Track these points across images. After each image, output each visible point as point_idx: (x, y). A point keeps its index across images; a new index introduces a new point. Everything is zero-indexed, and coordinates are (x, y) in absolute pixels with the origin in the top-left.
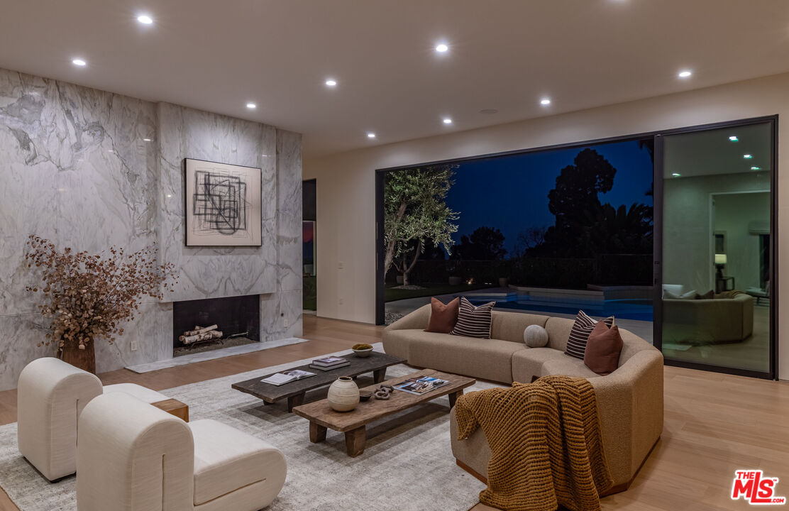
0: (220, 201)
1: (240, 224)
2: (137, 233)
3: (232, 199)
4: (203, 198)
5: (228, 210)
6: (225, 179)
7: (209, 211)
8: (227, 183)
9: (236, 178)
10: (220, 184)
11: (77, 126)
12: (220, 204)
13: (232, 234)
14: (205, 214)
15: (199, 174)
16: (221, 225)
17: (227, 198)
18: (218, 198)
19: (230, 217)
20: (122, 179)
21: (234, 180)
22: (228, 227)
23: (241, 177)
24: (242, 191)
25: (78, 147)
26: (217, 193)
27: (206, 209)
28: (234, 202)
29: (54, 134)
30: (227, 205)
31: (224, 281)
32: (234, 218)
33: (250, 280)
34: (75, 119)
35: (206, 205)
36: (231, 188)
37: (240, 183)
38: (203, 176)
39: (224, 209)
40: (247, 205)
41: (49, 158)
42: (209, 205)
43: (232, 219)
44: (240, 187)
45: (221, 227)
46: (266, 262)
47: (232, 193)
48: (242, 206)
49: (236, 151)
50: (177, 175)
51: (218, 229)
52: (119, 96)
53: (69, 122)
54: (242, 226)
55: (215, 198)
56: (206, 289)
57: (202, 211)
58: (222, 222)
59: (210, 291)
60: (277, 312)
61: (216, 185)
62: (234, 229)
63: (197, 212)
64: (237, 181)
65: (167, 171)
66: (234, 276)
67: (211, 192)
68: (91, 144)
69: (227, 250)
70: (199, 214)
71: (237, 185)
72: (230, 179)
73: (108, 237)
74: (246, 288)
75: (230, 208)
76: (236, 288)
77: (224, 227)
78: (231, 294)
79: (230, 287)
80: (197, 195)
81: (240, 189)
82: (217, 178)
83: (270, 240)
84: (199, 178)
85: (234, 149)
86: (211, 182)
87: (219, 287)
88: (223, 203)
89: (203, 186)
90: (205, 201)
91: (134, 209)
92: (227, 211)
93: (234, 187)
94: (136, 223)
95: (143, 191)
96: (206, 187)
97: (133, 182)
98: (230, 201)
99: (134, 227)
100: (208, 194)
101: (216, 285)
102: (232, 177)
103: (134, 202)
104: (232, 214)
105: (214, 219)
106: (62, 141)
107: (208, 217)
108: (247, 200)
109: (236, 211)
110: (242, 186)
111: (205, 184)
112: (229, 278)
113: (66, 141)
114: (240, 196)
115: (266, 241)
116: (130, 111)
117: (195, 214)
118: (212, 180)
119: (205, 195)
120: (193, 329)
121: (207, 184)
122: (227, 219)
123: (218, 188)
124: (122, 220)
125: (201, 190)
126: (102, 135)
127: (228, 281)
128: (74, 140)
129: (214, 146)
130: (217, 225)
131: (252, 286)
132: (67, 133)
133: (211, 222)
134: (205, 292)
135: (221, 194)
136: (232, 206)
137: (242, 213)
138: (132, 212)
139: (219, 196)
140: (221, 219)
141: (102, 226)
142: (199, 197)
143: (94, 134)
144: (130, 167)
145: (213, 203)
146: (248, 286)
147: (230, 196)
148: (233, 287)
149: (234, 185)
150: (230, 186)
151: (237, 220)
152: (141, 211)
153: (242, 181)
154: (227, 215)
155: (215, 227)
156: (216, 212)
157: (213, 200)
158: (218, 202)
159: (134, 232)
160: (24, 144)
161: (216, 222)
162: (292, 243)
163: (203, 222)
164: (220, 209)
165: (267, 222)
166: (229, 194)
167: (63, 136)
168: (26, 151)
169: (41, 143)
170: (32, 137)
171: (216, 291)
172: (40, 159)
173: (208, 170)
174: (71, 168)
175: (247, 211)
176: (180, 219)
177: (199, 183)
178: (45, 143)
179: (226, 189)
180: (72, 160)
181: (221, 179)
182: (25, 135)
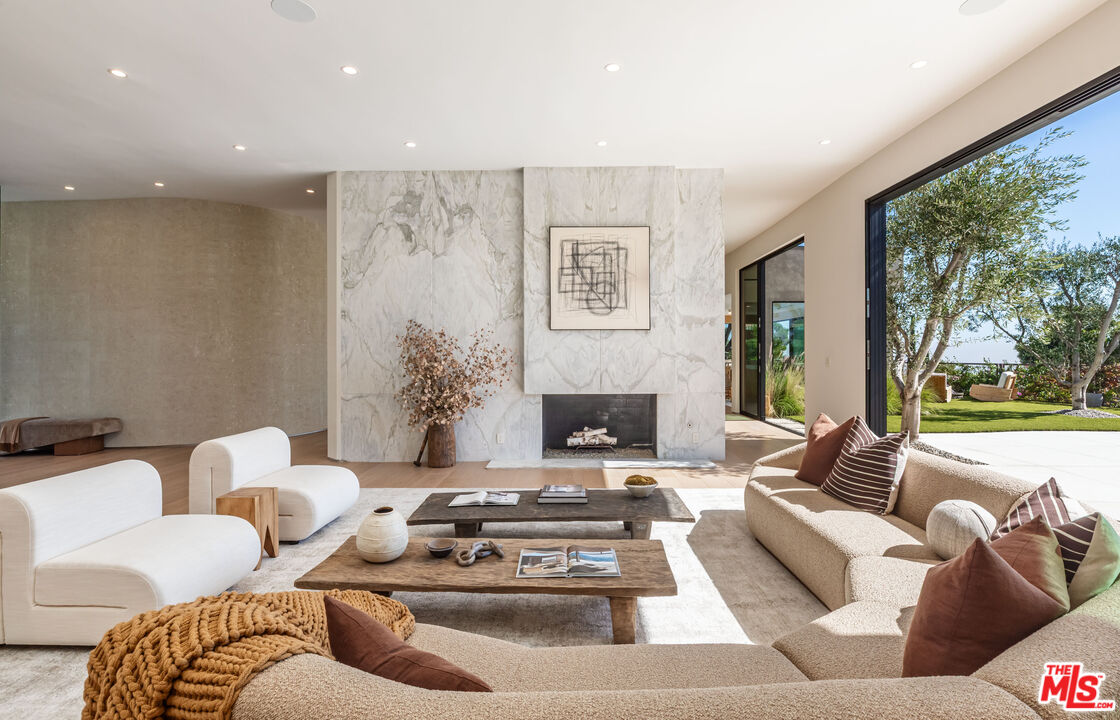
0: (592, 273)
1: (618, 301)
2: (504, 317)
3: (608, 270)
4: (570, 271)
5: (602, 284)
6: (599, 245)
7: (577, 287)
8: (601, 251)
9: (613, 243)
10: (592, 253)
11: (449, 212)
12: (592, 278)
13: (608, 314)
14: (573, 291)
15: (565, 243)
17: (601, 270)
18: (589, 270)
19: (604, 293)
20: (489, 259)
21: (610, 246)
22: (603, 305)
23: (619, 241)
24: (622, 258)
25: (450, 232)
26: (588, 265)
27: (573, 284)
28: (611, 273)
29: (431, 222)
30: (601, 278)
31: (598, 373)
32: (610, 293)
33: (636, 373)
34: (448, 205)
35: (573, 281)
36: (607, 257)
37: (618, 249)
38: (570, 246)
39: (597, 284)
40: (628, 276)
41: (426, 247)
42: (578, 279)
43: (607, 296)
44: (618, 253)
45: (592, 305)
46: (659, 351)
47: (608, 262)
48: (622, 277)
49: (616, 208)
50: (541, 246)
51: (589, 308)
52: (486, 172)
53: (443, 210)
54: (622, 304)
55: (585, 270)
56: (576, 383)
57: (569, 288)
58: (595, 300)
59: (581, 384)
60: (682, 421)
61: (587, 255)
62: (611, 308)
63: (562, 289)
64: (615, 246)
65: (531, 245)
66: (612, 368)
67: (580, 264)
68: (461, 227)
69: (604, 334)
70: (565, 292)
71: (614, 253)
72: (606, 246)
73: (477, 320)
74: (629, 384)
75: (605, 282)
76: (616, 384)
77: (596, 306)
78: (608, 390)
79: (607, 381)
80: (562, 268)
81: (618, 257)
82: (587, 246)
83: (666, 320)
84: (565, 248)
85: (613, 207)
86: (580, 252)
87: (592, 380)
88: (595, 276)
89: (570, 257)
90: (573, 275)
91: (501, 291)
92: (601, 286)
93: (611, 255)
94: (503, 306)
95: (510, 272)
96: (574, 258)
97: (499, 262)
98: (605, 273)
99: (500, 310)
100: (576, 266)
101: (587, 379)
102: (608, 243)
103: (500, 283)
104: (608, 290)
105: (584, 296)
106: (436, 229)
107: (577, 295)
108: (628, 269)
109: (613, 285)
110: (622, 252)
111: (573, 255)
112: (606, 371)
113: (440, 229)
114: (618, 266)
115: (660, 323)
116: (497, 185)
117: (560, 292)
118: (582, 249)
119: (573, 268)
120: (582, 430)
121: (575, 255)
122: (601, 296)
123: (589, 257)
124: (489, 304)
125: (568, 262)
126: (471, 217)
127: (605, 374)
128: (447, 226)
129: (587, 207)
130: (588, 303)
131: (638, 383)
132: (441, 220)
133: (579, 300)
134: (575, 386)
135: (593, 265)
136: (608, 279)
137: (621, 287)
138: (499, 294)
139: (591, 268)
140: (592, 296)
142: (566, 271)
143: (463, 217)
144: (496, 245)
145: (583, 277)
146: (633, 381)
147: (604, 267)
148: (612, 381)
149: (610, 252)
150: (605, 254)
151: (614, 296)
152: (508, 292)
153: (621, 246)
154: (601, 290)
155: (585, 306)
156: (587, 288)
157: (582, 273)
158: (588, 276)
159: (501, 315)
160: (408, 236)
161: (587, 300)
162: (706, 326)
163: (569, 300)
164: (592, 284)
165: (662, 297)
166: (604, 264)
167: (437, 223)
168: (409, 244)
169: (420, 233)
170: (413, 228)
171: (588, 385)
172: (420, 247)
173: (576, 238)
174: (444, 253)
175: (628, 284)
176: (543, 299)
177: (565, 254)
178: (423, 232)
179: (600, 258)
180: (445, 247)
181: (593, 247)
182: (409, 227)
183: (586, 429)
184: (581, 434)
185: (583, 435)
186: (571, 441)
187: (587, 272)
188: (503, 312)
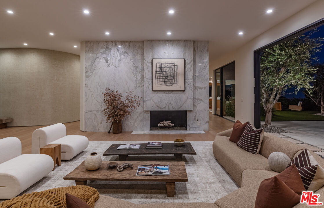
0: (166, 73)
1: (174, 82)
2: (138, 86)
3: (171, 72)
4: (159, 72)
5: (169, 77)
6: (168, 64)
7: (161, 77)
8: (169, 66)
9: (173, 64)
10: (166, 67)
11: (120, 54)
13: (171, 86)
14: (160, 79)
15: (157, 64)
16: (166, 83)
17: (169, 72)
18: (165, 72)
19: (170, 79)
20: (133, 68)
21: (172, 65)
22: (169, 83)
23: (175, 63)
24: (176, 69)
25: (120, 60)
26: (165, 70)
27: (160, 76)
28: (172, 73)
29: (114, 57)
30: (169, 74)
31: (168, 104)
32: (172, 79)
33: (180, 104)
34: (120, 51)
35: (160, 75)
36: (171, 68)
37: (174, 65)
38: (159, 65)
39: (168, 76)
40: (178, 74)
41: (113, 65)
42: (161, 75)
43: (171, 80)
46: (188, 97)
47: (171, 70)
48: (176, 74)
49: (174, 53)
50: (150, 65)
51: (165, 84)
52: (132, 41)
53: (118, 53)
54: (176, 82)
55: (164, 72)
56: (161, 107)
57: (159, 78)
58: (167, 81)
59: (163, 107)
60: (195, 119)
61: (164, 67)
62: (172, 84)
63: (156, 78)
64: (173, 65)
65: (146, 64)
66: (172, 102)
67: (162, 70)
68: (124, 59)
69: (170, 92)
70: (157, 79)
71: (173, 67)
72: (170, 64)
73: (129, 88)
74: (178, 107)
75: (170, 76)
76: (174, 107)
77: (167, 83)
78: (171, 109)
79: (171, 106)
80: (156, 72)
81: (174, 68)
83: (190, 88)
84: (157, 65)
85: (173, 52)
86: (162, 66)
87: (166, 106)
88: (167, 74)
89: (159, 68)
90: (160, 74)
91: (137, 78)
94: (137, 83)
95: (140, 72)
96: (160, 68)
97: (136, 69)
98: (170, 73)
100: (161, 71)
101: (164, 106)
102: (171, 64)
103: (137, 76)
104: (171, 78)
105: (163, 80)
106: (116, 59)
107: (161, 80)
108: (178, 72)
109: (173, 77)
110: (176, 67)
112: (171, 103)
113: (117, 59)
114: (174, 71)
115: (188, 88)
116: (135, 46)
117: (156, 79)
118: (163, 66)
119: (160, 71)
121: (161, 67)
122: (169, 80)
123: (165, 68)
124: (133, 82)
125: (158, 70)
126: (127, 55)
127: (170, 104)
128: (119, 58)
129: (164, 52)
130: (165, 82)
131: (181, 107)
132: (117, 56)
133: (162, 81)
134: (160, 108)
135: (166, 70)
136: (171, 75)
137: (176, 77)
138: (136, 79)
140: (166, 80)
141: (126, 84)
142: (158, 72)
143: (125, 55)
144: (135, 64)
145: (163, 74)
146: (179, 106)
147: (170, 71)
148: (172, 106)
149: (172, 66)
150: (170, 67)
151: (173, 80)
152: (139, 79)
153: (175, 65)
154: (169, 78)
155: (164, 83)
156: (164, 78)
157: (163, 73)
158: (165, 74)
159: (137, 86)
160: (107, 61)
161: (164, 81)
162: (203, 89)
163: (159, 81)
164: (166, 76)
165: (188, 80)
166: (170, 70)
167: (116, 57)
168: (107, 63)
169: (111, 60)
170: (108, 59)
171: (165, 108)
172: (110, 65)
173: (161, 62)
174: (118, 67)
175: (178, 76)
176: (151, 81)
177: (157, 67)
178: (112, 60)
179: (169, 69)
180: (119, 65)
181: (166, 65)
182: (107, 59)
183: (164, 121)
184: (163, 122)
185: (163, 123)
186: (159, 125)
187: (164, 73)
188: (137, 85)
